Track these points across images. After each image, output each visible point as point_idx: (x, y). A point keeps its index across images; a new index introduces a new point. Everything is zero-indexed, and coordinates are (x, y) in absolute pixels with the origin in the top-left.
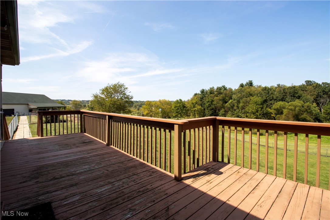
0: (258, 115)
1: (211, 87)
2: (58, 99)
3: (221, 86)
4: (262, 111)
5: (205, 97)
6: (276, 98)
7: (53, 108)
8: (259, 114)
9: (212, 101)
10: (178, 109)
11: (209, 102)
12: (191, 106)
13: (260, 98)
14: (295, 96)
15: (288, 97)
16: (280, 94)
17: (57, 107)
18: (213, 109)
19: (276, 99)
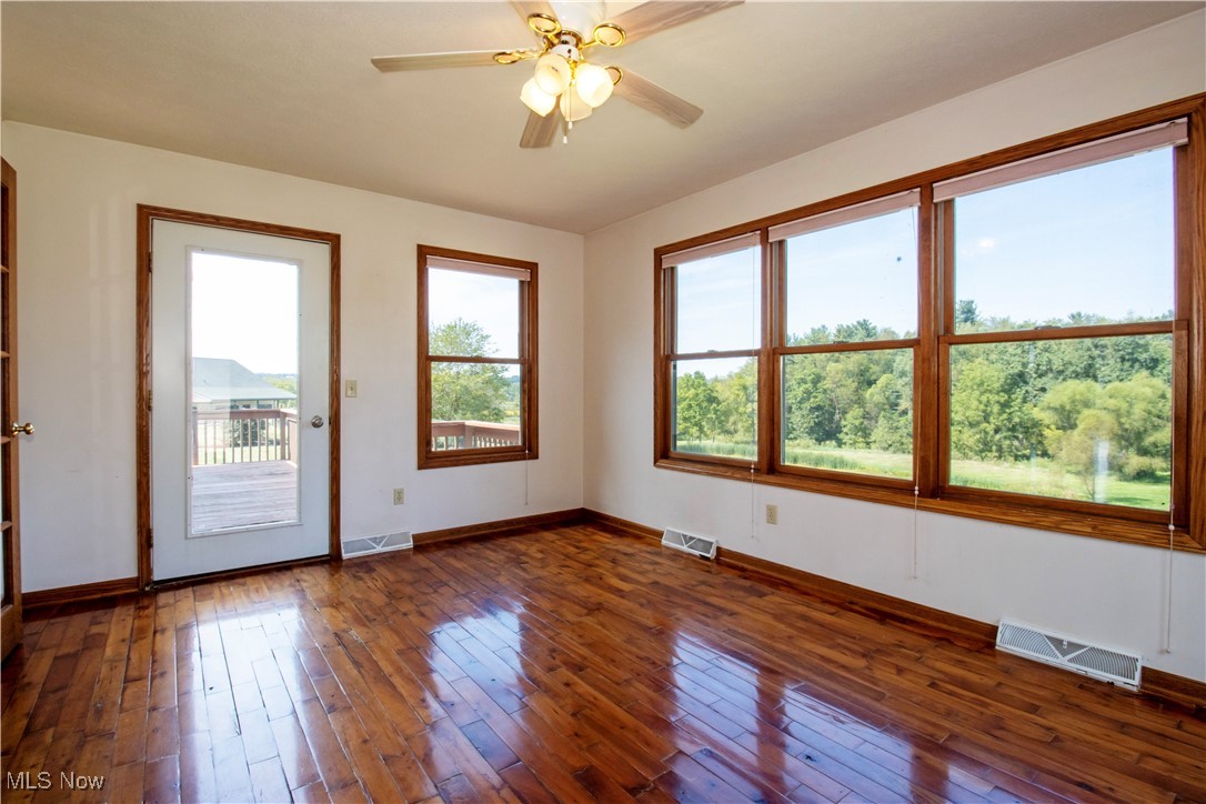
0: (988, 430)
1: (816, 328)
2: (286, 373)
3: (855, 323)
4: (1005, 416)
5: (794, 362)
6: (1061, 368)
7: (260, 403)
8: (993, 426)
9: (817, 379)
10: (690, 406)
11: (806, 383)
12: (738, 395)
13: (999, 366)
14: (1136, 360)
15: (1111, 362)
16: (1080, 352)
17: (274, 400)
18: (818, 408)
19: (1063, 372)
